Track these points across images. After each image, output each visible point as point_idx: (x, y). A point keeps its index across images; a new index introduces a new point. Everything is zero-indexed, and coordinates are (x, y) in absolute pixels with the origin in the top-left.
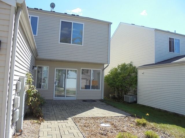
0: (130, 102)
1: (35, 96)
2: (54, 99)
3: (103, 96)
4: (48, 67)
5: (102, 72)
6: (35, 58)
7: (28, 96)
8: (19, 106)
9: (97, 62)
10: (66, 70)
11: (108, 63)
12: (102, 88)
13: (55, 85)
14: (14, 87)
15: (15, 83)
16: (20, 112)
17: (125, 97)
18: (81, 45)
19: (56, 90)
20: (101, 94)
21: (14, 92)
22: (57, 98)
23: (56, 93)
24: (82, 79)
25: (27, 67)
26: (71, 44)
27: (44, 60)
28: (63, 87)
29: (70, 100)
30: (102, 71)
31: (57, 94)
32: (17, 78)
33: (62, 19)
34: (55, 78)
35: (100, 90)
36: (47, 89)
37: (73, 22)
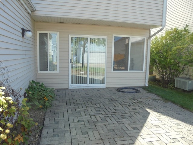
0: (187, 90)
2: (69, 88)
3: (147, 81)
4: (58, 33)
5: (147, 42)
9: (143, 23)
10: (87, 38)
11: (163, 24)
12: (146, 68)
13: (70, 64)
17: (177, 80)
19: (72, 67)
20: (144, 78)
22: (74, 85)
23: (72, 72)
27: (49, 22)
28: (81, 61)
29: (95, 89)
30: (147, 40)
31: (74, 74)
34: (70, 53)
35: (144, 71)
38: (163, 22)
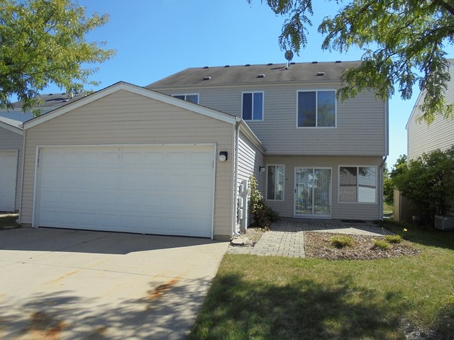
1: (260, 203)
2: (294, 217)
4: (284, 166)
5: (379, 171)
6: (263, 154)
7: (251, 203)
8: (242, 206)
10: (312, 169)
11: (386, 154)
13: (295, 194)
14: (238, 189)
15: (238, 185)
16: (244, 212)
18: (333, 127)
20: (378, 212)
21: (238, 193)
22: (298, 215)
24: (340, 185)
25: (250, 169)
26: (317, 127)
27: (276, 156)
30: (379, 169)
32: (240, 181)
33: (300, 89)
34: (295, 183)
35: (377, 203)
36: (283, 200)
37: (317, 91)
38: (386, 152)
